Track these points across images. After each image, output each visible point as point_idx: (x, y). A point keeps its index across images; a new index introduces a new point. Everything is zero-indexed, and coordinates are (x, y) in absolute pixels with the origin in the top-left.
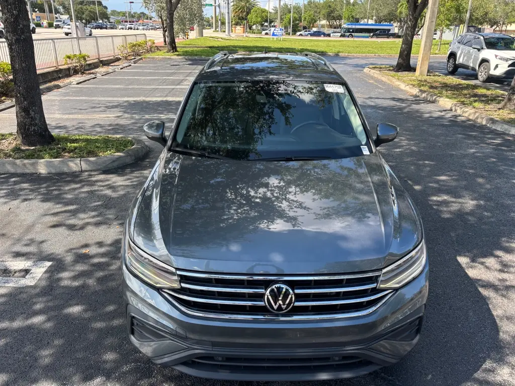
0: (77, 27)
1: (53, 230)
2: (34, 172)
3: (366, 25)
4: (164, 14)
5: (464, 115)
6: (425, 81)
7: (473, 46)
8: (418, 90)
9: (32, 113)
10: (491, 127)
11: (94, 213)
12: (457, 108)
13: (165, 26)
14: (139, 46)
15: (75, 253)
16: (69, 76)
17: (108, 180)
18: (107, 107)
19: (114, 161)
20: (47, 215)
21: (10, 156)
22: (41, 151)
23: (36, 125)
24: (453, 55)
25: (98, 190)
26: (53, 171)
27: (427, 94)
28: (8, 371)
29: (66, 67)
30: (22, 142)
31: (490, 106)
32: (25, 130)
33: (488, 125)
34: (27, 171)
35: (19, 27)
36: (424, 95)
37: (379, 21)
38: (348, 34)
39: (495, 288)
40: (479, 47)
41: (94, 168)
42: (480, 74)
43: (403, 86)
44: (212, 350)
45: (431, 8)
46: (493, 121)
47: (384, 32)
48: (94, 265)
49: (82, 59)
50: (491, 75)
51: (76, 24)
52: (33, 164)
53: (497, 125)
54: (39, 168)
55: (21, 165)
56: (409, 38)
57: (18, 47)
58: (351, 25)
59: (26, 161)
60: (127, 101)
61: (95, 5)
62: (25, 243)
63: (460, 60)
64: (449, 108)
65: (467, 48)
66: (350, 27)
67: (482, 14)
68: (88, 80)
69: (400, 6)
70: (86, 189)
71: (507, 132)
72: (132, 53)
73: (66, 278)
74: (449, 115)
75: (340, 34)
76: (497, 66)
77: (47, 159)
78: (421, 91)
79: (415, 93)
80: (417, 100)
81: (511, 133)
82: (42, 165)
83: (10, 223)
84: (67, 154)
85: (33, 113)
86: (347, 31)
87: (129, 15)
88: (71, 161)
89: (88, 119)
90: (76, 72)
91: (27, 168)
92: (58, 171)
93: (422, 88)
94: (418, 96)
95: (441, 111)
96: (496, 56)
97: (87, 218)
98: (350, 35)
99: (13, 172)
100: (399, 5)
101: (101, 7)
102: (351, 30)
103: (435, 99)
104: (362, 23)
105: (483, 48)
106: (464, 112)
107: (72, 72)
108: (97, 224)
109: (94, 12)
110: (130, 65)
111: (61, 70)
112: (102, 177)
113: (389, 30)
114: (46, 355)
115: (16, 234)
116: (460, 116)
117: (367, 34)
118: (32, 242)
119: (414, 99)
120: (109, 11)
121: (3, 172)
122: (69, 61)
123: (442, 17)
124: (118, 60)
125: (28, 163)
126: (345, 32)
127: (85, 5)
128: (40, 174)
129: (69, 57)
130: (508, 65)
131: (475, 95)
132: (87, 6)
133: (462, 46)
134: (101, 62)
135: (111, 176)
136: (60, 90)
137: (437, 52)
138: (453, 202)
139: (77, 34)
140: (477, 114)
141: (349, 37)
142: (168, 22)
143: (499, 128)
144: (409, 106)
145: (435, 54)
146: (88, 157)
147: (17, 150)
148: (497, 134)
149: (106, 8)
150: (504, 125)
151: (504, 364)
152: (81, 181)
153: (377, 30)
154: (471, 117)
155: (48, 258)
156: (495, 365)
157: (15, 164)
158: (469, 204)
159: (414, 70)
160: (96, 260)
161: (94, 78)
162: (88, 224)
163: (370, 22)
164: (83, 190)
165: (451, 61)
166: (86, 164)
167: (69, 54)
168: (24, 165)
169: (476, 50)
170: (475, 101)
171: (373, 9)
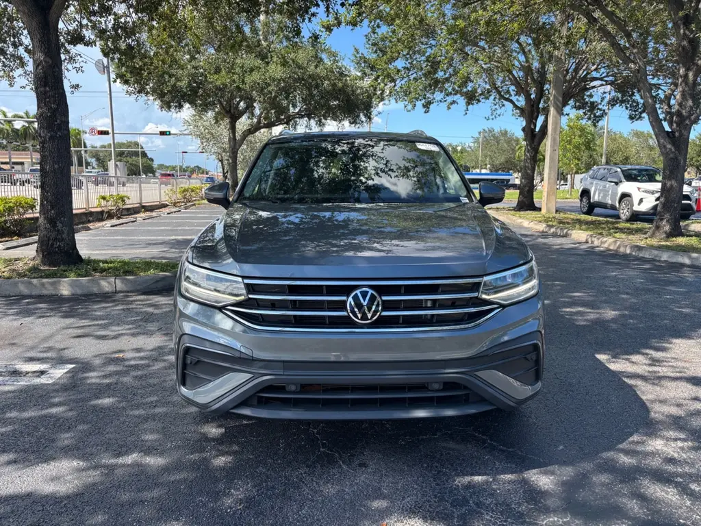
0: (116, 166)
1: (77, 339)
2: (54, 293)
3: (479, 174)
4: (226, 156)
5: (602, 246)
6: (554, 217)
7: (609, 179)
8: (544, 225)
9: (59, 225)
10: (637, 254)
11: (131, 326)
12: (593, 239)
13: (225, 171)
14: (193, 191)
15: (106, 358)
16: (102, 220)
17: (150, 300)
18: (150, 244)
19: (157, 281)
20: (70, 328)
21: (25, 276)
22: (64, 271)
23: (63, 239)
24: (585, 193)
25: (136, 308)
26: (79, 292)
27: (557, 229)
28: (16, 451)
29: (99, 209)
30: (42, 262)
31: (635, 237)
32: (48, 246)
33: (634, 253)
34: (45, 292)
35: (56, 123)
36: (553, 230)
37: (495, 170)
39: (643, 378)
40: (616, 181)
41: (131, 289)
42: (622, 211)
43: (526, 224)
44: (284, 375)
45: (552, 135)
46: (640, 248)
47: (502, 182)
48: (129, 366)
49: (120, 201)
50: (635, 211)
51: (115, 163)
52: (53, 284)
53: (644, 252)
54: (61, 288)
55: (38, 285)
56: (529, 171)
57: (52, 145)
59: (45, 280)
60: (175, 239)
61: (139, 157)
62: (41, 350)
63: (595, 197)
64: (584, 240)
65: (602, 183)
67: (621, 159)
68: (126, 223)
69: (519, 149)
70: (120, 307)
71: (658, 259)
72: (183, 200)
73: (93, 377)
74: (585, 246)
76: (641, 201)
77: (73, 277)
78: (548, 226)
79: (541, 229)
80: (544, 235)
81: (662, 259)
82: (66, 285)
83: (22, 334)
84: (98, 274)
85: (61, 225)
87: (180, 169)
88: (102, 279)
89: (125, 254)
90: (110, 215)
91: (46, 288)
92: (85, 291)
93: (550, 223)
94: (546, 232)
95: (575, 244)
96: (639, 189)
97: (122, 330)
99: (27, 294)
100: (517, 148)
101: (145, 159)
103: (566, 232)
104: (474, 172)
105: (621, 182)
106: (602, 243)
107: (105, 216)
108: (133, 335)
109: (135, 165)
110: (180, 211)
111: (91, 213)
112: (142, 297)
113: (509, 180)
114: (66, 438)
115: (30, 343)
116: (598, 247)
118: (50, 349)
119: (540, 234)
120: (155, 164)
121: (14, 294)
122: (103, 203)
123: (568, 154)
124: (165, 206)
125: (47, 282)
127: (126, 157)
128: (61, 295)
129: (104, 198)
130: (654, 199)
131: (617, 228)
132: (128, 158)
133: (595, 182)
134: (144, 207)
135: (154, 296)
136: (89, 232)
137: (568, 196)
138: (589, 312)
139: (116, 173)
140: (618, 243)
142: (231, 161)
143: (647, 255)
144: (534, 240)
145: (566, 199)
146: (126, 275)
147: (34, 270)
148: (644, 260)
149: (152, 160)
150: (653, 251)
151: (656, 437)
152: (114, 301)
154: (611, 248)
155: (70, 361)
156: (645, 438)
157: (30, 283)
158: (610, 314)
159: (540, 209)
160: (133, 363)
161: (133, 222)
162: (122, 334)
163: (484, 171)
164: (117, 308)
165: (584, 200)
166: (123, 283)
167: (103, 194)
168: (43, 285)
169: (613, 184)
170: (616, 233)
171: (486, 157)
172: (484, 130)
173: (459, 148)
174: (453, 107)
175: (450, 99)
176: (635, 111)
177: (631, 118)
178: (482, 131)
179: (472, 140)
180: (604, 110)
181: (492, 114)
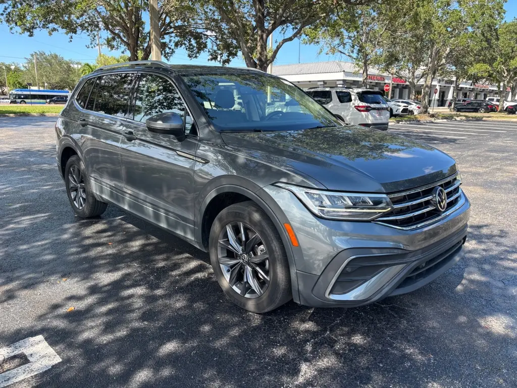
3: (37, 91)
38: (19, 100)
47: (61, 98)
58: (21, 91)
66: (20, 93)
75: (10, 101)
86: (17, 97)
98: (21, 101)
102: (22, 97)
104: (32, 89)
113: (67, 97)
117: (42, 101)
126: (15, 98)
141: (21, 103)
153: (54, 96)
171: (42, 76)
172: (36, 53)
173: (13, 67)
174: (54, 33)
175: (51, 26)
176: (192, 52)
177: (189, 56)
178: (34, 53)
179: (26, 61)
180: (173, 49)
181: (91, 44)
